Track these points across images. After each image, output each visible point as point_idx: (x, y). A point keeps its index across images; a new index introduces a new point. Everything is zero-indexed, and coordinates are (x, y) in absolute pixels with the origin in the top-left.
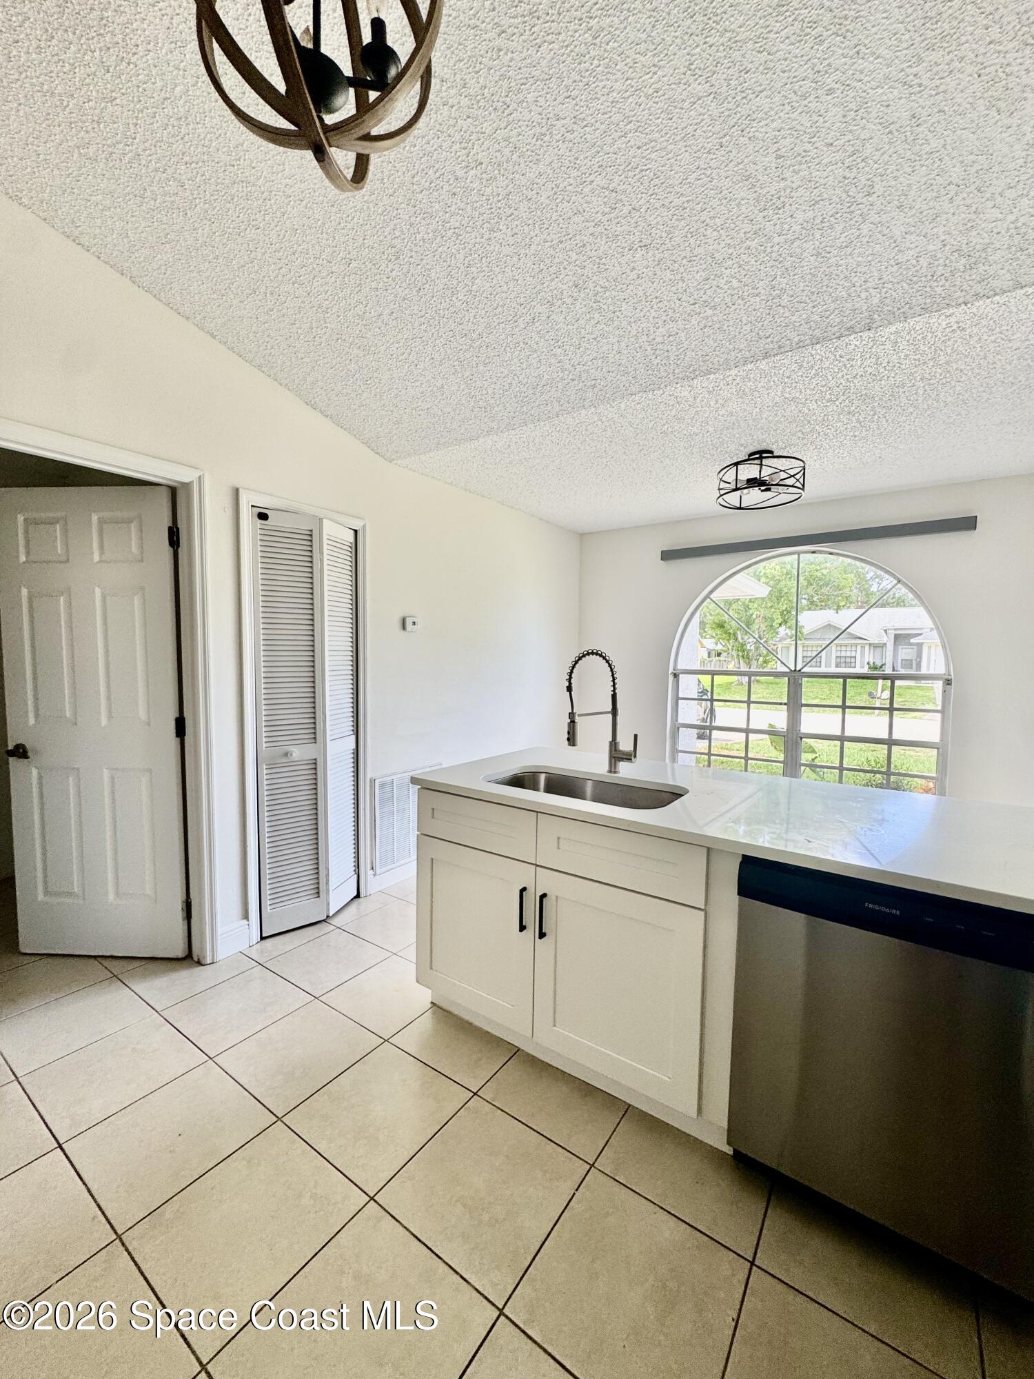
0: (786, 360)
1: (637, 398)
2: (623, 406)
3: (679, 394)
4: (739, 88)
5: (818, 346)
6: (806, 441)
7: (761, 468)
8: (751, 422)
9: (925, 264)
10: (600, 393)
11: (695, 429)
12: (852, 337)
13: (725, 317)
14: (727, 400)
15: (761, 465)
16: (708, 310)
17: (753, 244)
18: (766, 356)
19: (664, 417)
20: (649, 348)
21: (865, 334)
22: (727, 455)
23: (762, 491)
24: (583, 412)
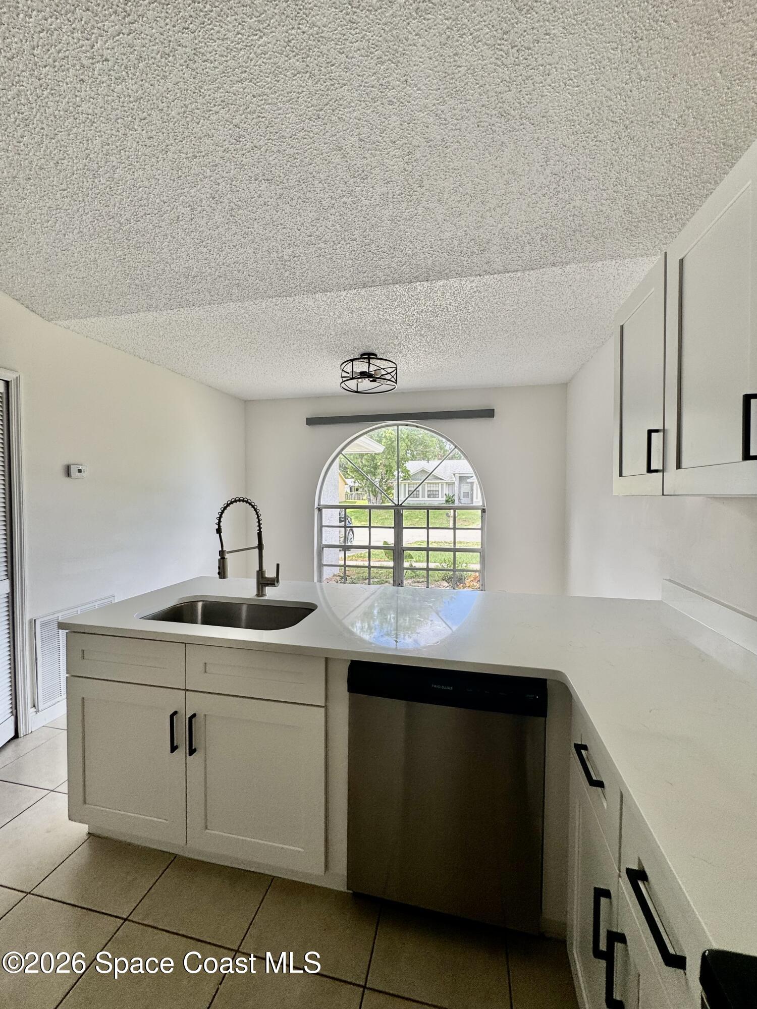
0: (379, 291)
1: (274, 300)
2: (264, 305)
3: (306, 303)
4: (328, 76)
5: (397, 286)
6: (396, 351)
7: (369, 366)
8: (359, 331)
9: (456, 244)
10: (244, 291)
11: (321, 331)
12: (417, 284)
13: (334, 251)
14: (341, 313)
15: (369, 363)
16: (321, 244)
17: (349, 201)
18: (364, 286)
19: (297, 319)
20: (279, 263)
21: (426, 284)
22: (346, 354)
23: (371, 381)
24: (232, 305)
